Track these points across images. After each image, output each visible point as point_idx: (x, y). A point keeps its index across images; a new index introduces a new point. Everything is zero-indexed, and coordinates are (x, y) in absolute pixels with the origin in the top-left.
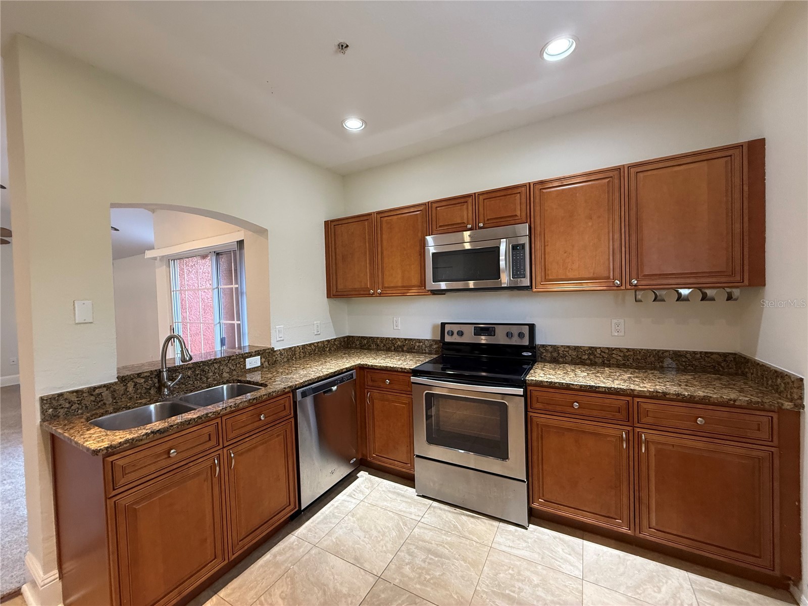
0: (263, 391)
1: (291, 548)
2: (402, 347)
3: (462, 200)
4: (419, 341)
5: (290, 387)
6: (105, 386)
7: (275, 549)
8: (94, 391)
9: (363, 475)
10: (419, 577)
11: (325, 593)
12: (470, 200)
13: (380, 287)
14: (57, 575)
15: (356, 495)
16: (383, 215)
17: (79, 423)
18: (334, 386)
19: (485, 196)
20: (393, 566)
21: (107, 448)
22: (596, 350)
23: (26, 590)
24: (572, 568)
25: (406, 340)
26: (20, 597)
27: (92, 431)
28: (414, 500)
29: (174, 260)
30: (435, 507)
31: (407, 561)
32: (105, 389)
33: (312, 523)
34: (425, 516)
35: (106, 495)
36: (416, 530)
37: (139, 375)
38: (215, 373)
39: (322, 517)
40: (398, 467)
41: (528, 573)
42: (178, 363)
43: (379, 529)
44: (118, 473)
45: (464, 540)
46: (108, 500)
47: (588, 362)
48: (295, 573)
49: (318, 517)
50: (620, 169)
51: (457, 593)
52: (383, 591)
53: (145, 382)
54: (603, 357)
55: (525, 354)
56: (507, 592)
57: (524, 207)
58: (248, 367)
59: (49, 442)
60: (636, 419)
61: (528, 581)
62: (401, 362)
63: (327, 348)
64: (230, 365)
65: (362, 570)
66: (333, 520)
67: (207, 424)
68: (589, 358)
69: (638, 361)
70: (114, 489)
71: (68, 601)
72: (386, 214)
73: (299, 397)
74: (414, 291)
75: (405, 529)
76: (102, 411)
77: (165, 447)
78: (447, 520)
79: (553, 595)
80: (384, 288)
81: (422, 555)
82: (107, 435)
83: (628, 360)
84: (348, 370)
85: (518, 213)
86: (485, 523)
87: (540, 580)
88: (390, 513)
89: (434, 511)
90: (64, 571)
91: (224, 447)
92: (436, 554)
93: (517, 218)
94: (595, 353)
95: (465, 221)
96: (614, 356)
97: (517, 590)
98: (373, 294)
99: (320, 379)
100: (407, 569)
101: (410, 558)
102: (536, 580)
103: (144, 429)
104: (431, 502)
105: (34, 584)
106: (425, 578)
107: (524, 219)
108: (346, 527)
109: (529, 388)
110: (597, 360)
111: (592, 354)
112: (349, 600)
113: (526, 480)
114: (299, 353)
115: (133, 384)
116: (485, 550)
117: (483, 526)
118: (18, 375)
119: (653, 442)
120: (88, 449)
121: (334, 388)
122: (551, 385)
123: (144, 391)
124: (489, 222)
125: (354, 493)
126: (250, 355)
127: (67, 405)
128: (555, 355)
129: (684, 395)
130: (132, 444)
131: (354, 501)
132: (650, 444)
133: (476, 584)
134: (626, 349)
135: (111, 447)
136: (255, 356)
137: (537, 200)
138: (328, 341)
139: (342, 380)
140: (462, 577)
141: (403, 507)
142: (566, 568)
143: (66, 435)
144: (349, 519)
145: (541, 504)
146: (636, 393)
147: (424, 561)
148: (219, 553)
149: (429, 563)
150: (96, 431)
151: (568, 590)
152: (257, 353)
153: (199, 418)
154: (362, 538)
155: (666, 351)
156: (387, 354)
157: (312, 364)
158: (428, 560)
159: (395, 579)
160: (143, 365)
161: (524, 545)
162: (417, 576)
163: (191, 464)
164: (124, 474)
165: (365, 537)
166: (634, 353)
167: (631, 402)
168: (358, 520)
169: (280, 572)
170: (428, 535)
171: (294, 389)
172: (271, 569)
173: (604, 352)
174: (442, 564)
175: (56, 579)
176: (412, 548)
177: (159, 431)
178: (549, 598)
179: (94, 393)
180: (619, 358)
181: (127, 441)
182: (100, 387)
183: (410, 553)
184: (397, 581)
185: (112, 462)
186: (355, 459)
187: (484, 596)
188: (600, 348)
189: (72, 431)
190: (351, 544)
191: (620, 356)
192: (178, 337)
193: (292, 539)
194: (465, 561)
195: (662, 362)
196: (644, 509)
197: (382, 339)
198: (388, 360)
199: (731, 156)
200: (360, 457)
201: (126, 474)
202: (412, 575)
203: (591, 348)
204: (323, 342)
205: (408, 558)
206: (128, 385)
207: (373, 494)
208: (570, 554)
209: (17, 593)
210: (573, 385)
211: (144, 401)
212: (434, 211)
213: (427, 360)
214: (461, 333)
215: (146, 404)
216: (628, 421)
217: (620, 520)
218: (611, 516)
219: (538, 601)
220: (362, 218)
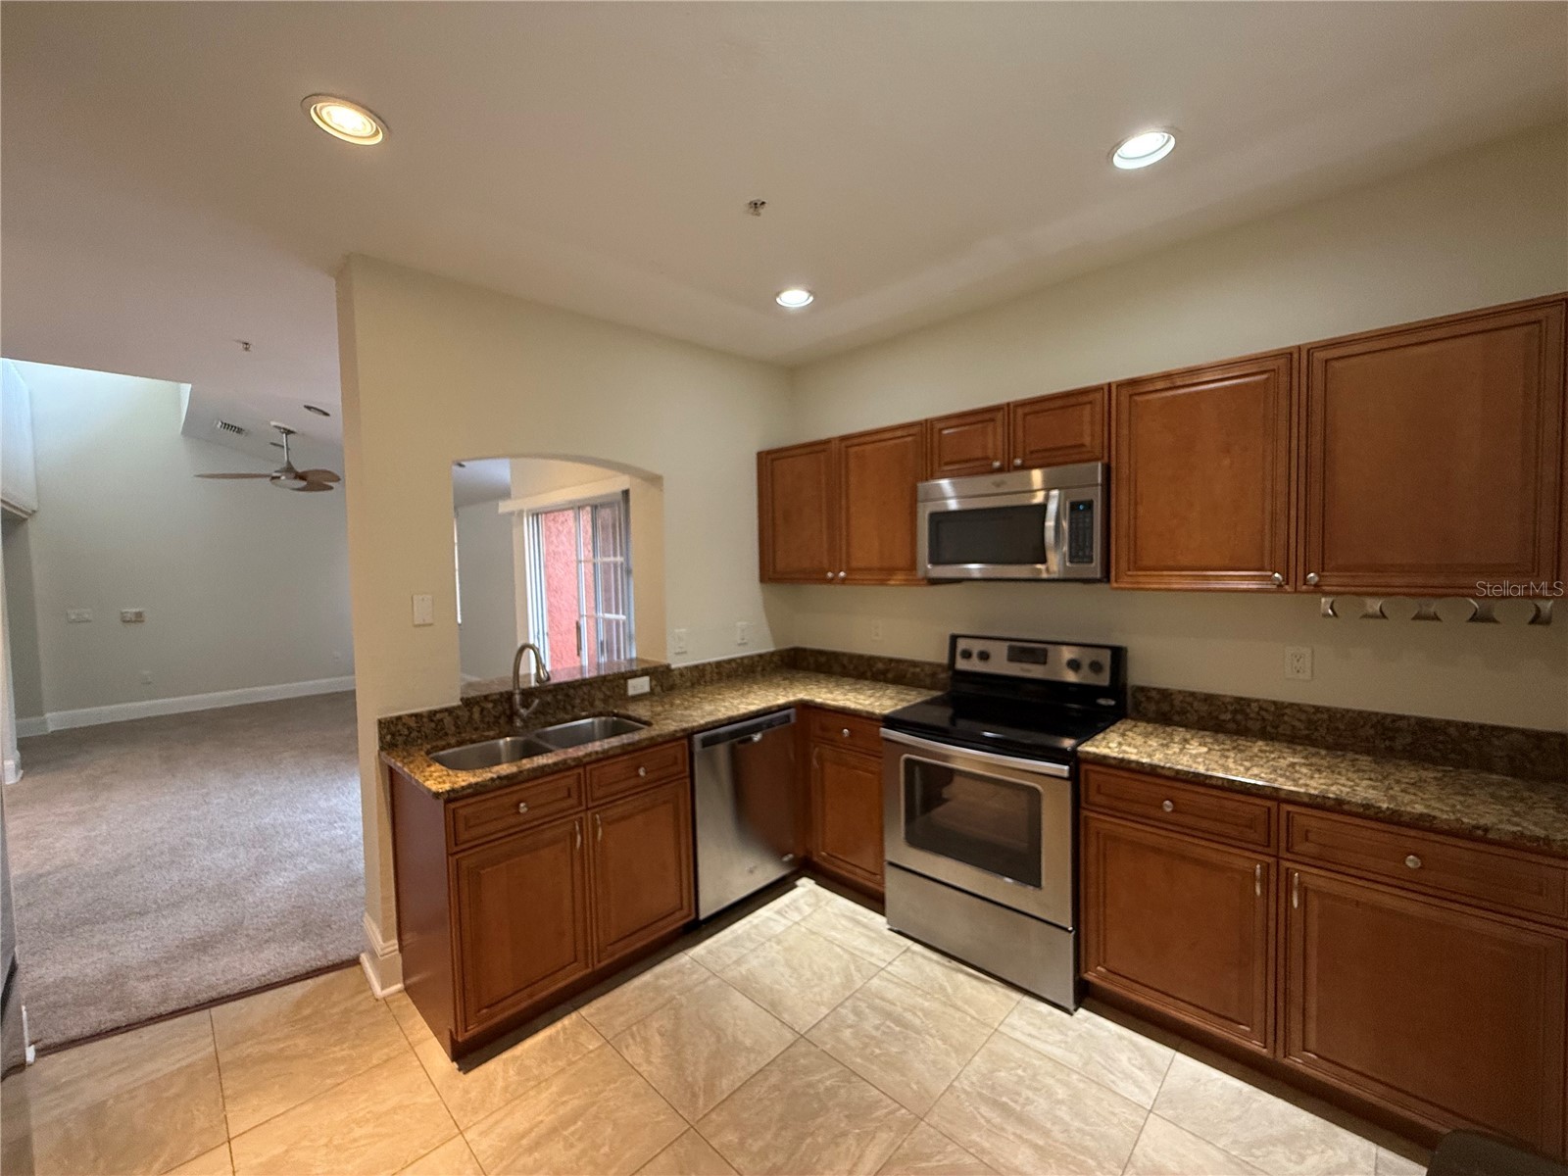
0: (643, 734)
1: (680, 971)
2: (884, 673)
3: (987, 416)
4: (914, 664)
5: (684, 730)
6: (446, 710)
7: (658, 969)
8: (435, 715)
9: (806, 885)
10: (863, 1049)
11: (719, 1039)
12: (999, 416)
13: (844, 567)
14: (397, 947)
15: (790, 912)
16: (849, 443)
17: (420, 757)
18: (756, 732)
19: (1027, 409)
20: (825, 1025)
21: (448, 792)
22: (1249, 705)
23: (364, 958)
24: (1137, 1090)
25: (891, 660)
26: (359, 966)
27: (433, 769)
28: (883, 937)
29: (537, 515)
30: (914, 953)
31: (849, 1022)
32: (447, 714)
33: (715, 942)
34: (895, 963)
35: (447, 850)
36: (875, 982)
37: (486, 697)
38: (583, 700)
39: (731, 937)
40: (860, 877)
41: (1050, 1081)
42: (533, 684)
43: (815, 968)
44: (461, 826)
45: (951, 1011)
46: (450, 858)
47: (1232, 726)
48: (682, 1006)
49: (725, 936)
50: (1291, 354)
51: (918, 1083)
52: (806, 1055)
53: (493, 707)
54: (1264, 719)
55: (1102, 702)
56: (1004, 1099)
57: (1098, 428)
58: (631, 692)
59: (387, 778)
60: (1283, 845)
61: (1046, 1092)
62: (872, 699)
63: (757, 666)
64: (604, 689)
65: (777, 1021)
66: (749, 945)
67: (567, 773)
68: (1233, 720)
69: (1338, 733)
70: (456, 844)
71: (408, 982)
72: (856, 441)
73: (698, 747)
74: (900, 576)
75: (857, 976)
76: (443, 743)
77: (515, 798)
78: (931, 975)
79: (1085, 1121)
80: (849, 570)
81: (875, 1020)
82: (448, 775)
83: (1316, 730)
84: (781, 708)
85: (1087, 440)
86: (996, 992)
87: (1070, 1095)
88: (838, 950)
89: (913, 959)
90: (404, 943)
91: (588, 809)
92: (898, 1021)
93: (1084, 449)
94: (1248, 710)
95: (990, 454)
96: (1286, 718)
97: (1021, 1100)
98: (832, 579)
99: (731, 721)
100: (847, 1033)
101: (856, 1019)
102: (1061, 1093)
103: (490, 772)
104: (910, 943)
105: (373, 955)
106: (873, 1052)
107: (1097, 452)
108: (765, 957)
109: (1084, 767)
110: (1250, 724)
111: (1242, 712)
112: (752, 1056)
113: (1070, 929)
114: (711, 673)
115: (479, 709)
116: (985, 1032)
117: (991, 996)
118: (351, 677)
119: (1319, 893)
120: (429, 790)
121: (757, 737)
122: (1123, 765)
123: (492, 720)
124: (1034, 456)
125: (787, 909)
126: (634, 675)
127: (406, 732)
128: (1165, 707)
129: (1379, 808)
130: (476, 791)
131: (784, 921)
132: (1310, 895)
133: (953, 1077)
134: (1314, 707)
135: (453, 790)
136: (642, 675)
137: (1124, 416)
138: (761, 656)
139: (770, 724)
140: (934, 1062)
141: (859, 942)
142: (1126, 1088)
143: (406, 769)
144: (771, 947)
145: (1100, 975)
146: (1283, 795)
147: (877, 1028)
148: (581, 956)
149: (884, 1033)
150: (436, 769)
151: (1115, 1121)
152: (644, 673)
153: (555, 764)
154: (787, 976)
155: (1402, 718)
156: (855, 684)
157: (727, 694)
158: (882, 1028)
159: (826, 1044)
160: (492, 682)
161: (1059, 1037)
162: (861, 1046)
163: (545, 826)
164: (468, 827)
165: (790, 976)
166: (1330, 717)
167: (1274, 811)
168: (786, 950)
169: (661, 1000)
170: (893, 992)
171: (689, 734)
172: (651, 994)
173: (1266, 711)
174: (906, 1038)
175: (395, 951)
176: (863, 1005)
177: (507, 777)
178: (1077, 1124)
179: (435, 719)
180: (1297, 724)
181: (470, 786)
182: (442, 711)
183: (857, 1012)
184: (829, 1046)
185: (454, 810)
186: (791, 856)
187: (963, 1096)
188: (1257, 701)
189: (412, 766)
190: (768, 982)
191: (1299, 720)
192: (532, 647)
193: (685, 959)
194: (944, 1040)
195: (1392, 739)
196: (1296, 1016)
197: (851, 657)
198: (851, 696)
199: (1539, 322)
200: (801, 854)
201: (470, 827)
202: (853, 1043)
203: (1239, 700)
204: (751, 658)
205: (851, 1018)
206: (474, 710)
207: (817, 916)
208: (1140, 1069)
209: (355, 962)
210: (1163, 768)
211: (491, 733)
212: (936, 436)
213: (919, 700)
214: (984, 656)
215: (493, 738)
216: (1268, 846)
217: (1248, 1026)
218: (1229, 1015)
219: (1054, 1124)
220: (816, 448)
